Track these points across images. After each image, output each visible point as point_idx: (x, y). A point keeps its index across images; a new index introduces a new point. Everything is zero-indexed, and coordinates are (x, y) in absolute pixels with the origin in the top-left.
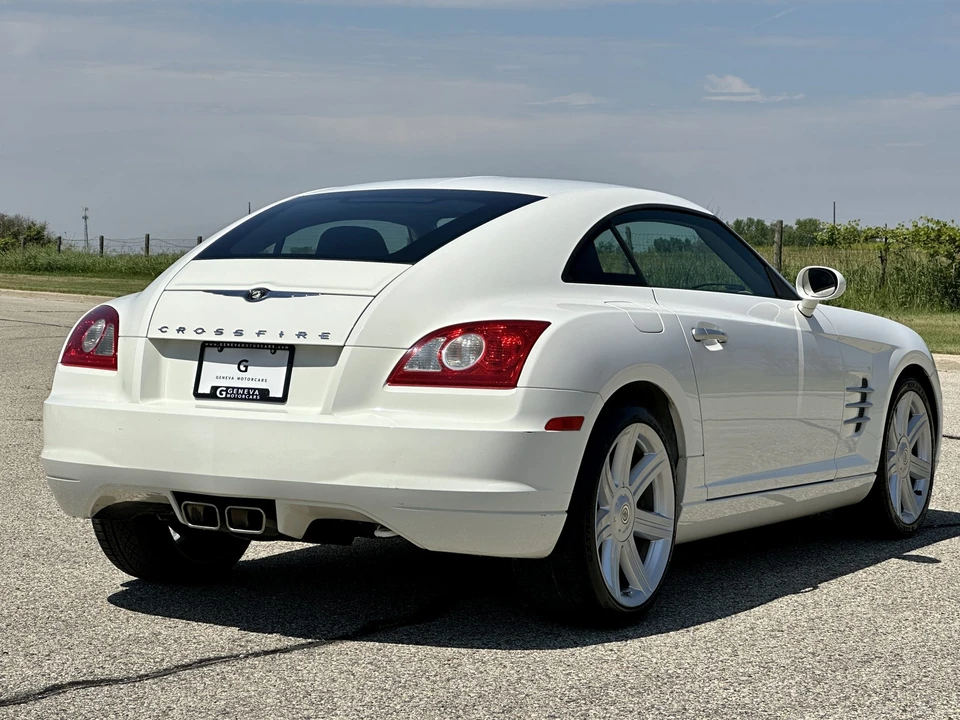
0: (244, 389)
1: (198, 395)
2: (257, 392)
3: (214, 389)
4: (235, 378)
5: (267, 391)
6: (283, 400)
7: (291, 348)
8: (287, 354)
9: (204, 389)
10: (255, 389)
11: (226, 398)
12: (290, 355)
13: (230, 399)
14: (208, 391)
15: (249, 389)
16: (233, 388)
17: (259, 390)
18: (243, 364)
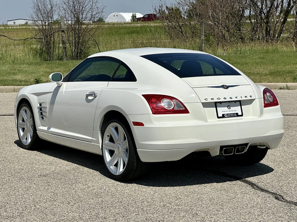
0: (232, 114)
1: (218, 117)
2: (235, 114)
3: (223, 115)
4: (228, 111)
5: (238, 113)
6: (242, 115)
7: (240, 101)
8: (239, 103)
9: (220, 115)
10: (235, 113)
11: (228, 117)
12: (240, 103)
13: (229, 117)
14: (222, 116)
15: (233, 113)
16: (229, 114)
17: (236, 113)
18: (229, 107)
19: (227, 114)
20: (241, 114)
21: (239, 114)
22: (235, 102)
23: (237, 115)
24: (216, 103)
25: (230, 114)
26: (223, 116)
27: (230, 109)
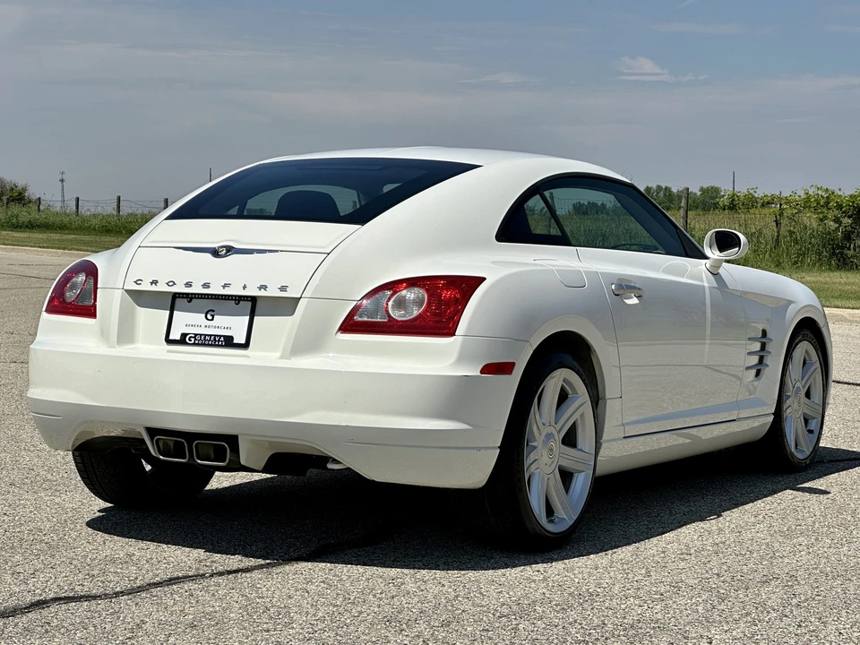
0: (211, 336)
1: (169, 341)
2: (222, 339)
3: (184, 335)
5: (231, 338)
6: (246, 345)
7: (254, 300)
8: (249, 304)
9: (175, 335)
10: (221, 336)
11: (194, 344)
12: (252, 305)
13: (198, 345)
14: (178, 338)
15: (215, 336)
16: (201, 335)
17: (224, 336)
18: (210, 313)
19: (196, 335)
20: (243, 341)
21: (235, 342)
22: (239, 299)
23: (228, 342)
24: (176, 296)
25: (206, 335)
26: (182, 341)
27: (212, 320)
